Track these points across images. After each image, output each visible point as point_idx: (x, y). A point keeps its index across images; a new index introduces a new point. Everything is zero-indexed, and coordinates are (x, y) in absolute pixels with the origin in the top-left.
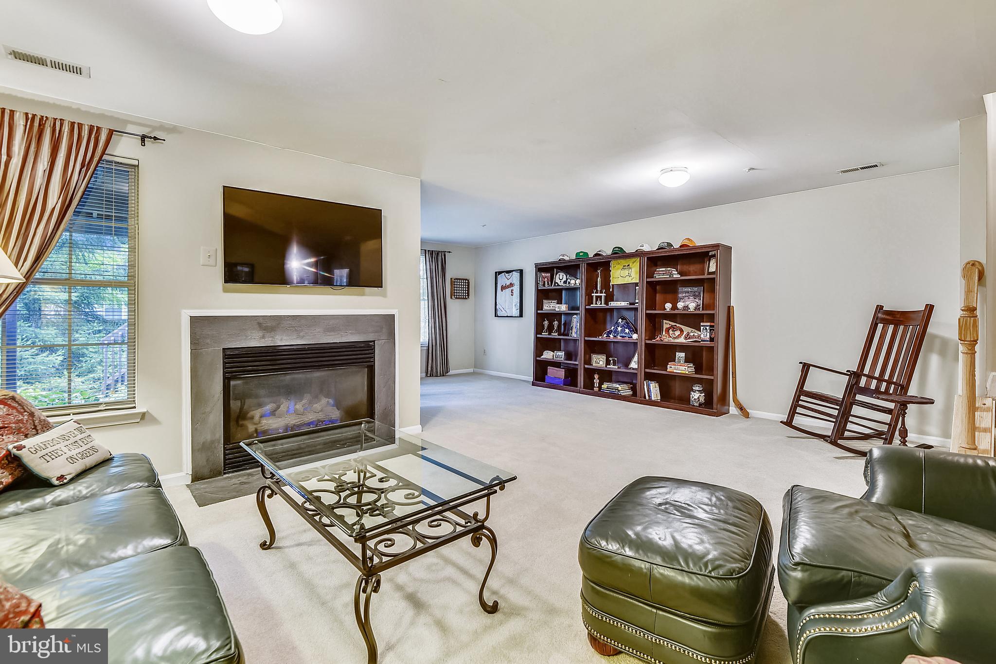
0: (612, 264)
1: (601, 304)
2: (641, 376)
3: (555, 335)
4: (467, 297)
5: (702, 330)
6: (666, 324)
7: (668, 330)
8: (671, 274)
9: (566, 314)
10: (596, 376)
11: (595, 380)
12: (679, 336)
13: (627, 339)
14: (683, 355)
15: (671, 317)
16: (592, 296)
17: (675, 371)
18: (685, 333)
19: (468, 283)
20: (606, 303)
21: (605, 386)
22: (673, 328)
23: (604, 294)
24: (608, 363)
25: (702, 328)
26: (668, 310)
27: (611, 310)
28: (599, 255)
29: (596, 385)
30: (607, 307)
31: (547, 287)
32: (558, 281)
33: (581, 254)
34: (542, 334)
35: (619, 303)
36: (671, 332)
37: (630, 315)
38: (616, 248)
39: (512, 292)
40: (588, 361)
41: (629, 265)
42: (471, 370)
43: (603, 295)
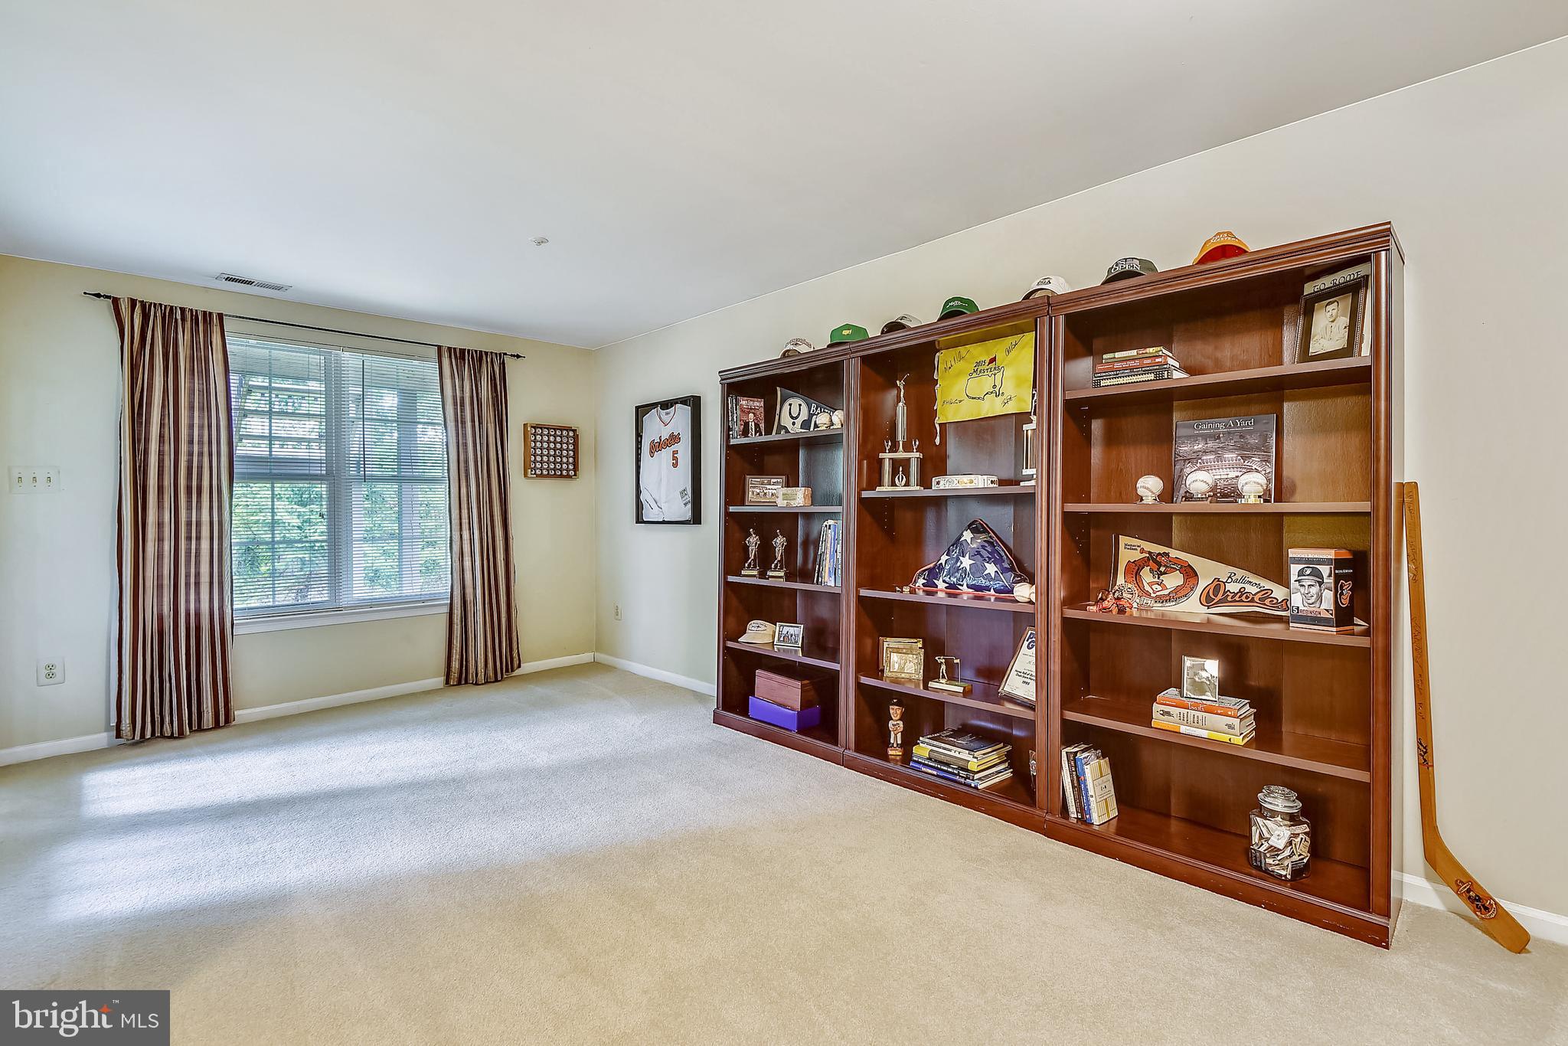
0: (942, 358)
1: (907, 484)
2: (1048, 732)
3: (777, 578)
4: (572, 473)
5: (1294, 577)
6: (1130, 549)
7: (1135, 570)
8: (1160, 371)
9: (808, 516)
10: (895, 711)
11: (891, 723)
12: (1176, 595)
13: (991, 601)
14: (1212, 668)
15: (1156, 526)
16: (881, 461)
17: (1184, 729)
18: (1203, 584)
19: (576, 438)
20: (925, 482)
21: (923, 749)
22: (1158, 564)
23: (917, 455)
24: (930, 672)
25: (1295, 569)
26: (1149, 499)
27: (939, 502)
28: (902, 327)
29: (896, 738)
30: (927, 493)
31: (753, 438)
32: (786, 421)
33: (845, 332)
34: (739, 575)
35: (966, 479)
36: (1147, 576)
37: (1001, 518)
38: (953, 299)
39: (675, 458)
40: (871, 664)
41: (993, 360)
42: (587, 657)
43: (915, 455)
